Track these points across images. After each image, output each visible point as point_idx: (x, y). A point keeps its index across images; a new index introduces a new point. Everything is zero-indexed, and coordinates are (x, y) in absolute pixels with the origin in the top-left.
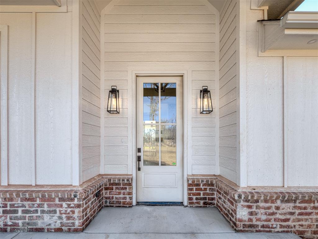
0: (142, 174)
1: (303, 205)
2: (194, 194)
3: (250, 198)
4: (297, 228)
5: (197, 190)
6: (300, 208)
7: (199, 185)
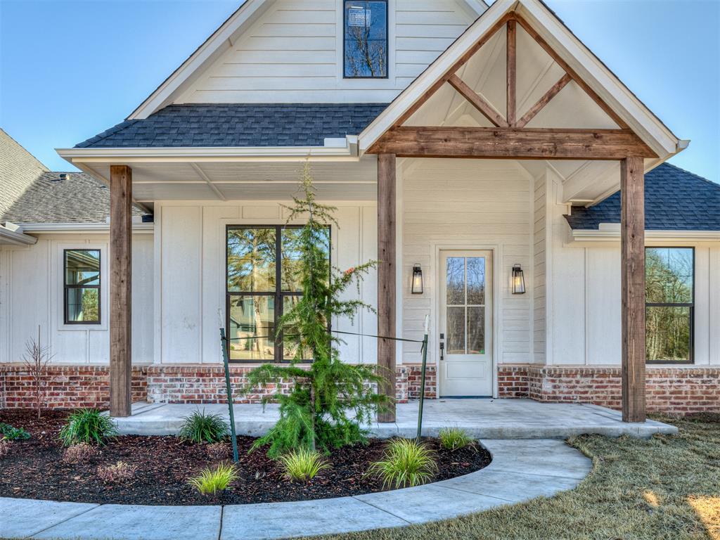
0: (445, 363)
1: (600, 379)
2: (505, 384)
3: (553, 373)
4: (595, 399)
5: (508, 379)
6: (597, 382)
7: (510, 374)
